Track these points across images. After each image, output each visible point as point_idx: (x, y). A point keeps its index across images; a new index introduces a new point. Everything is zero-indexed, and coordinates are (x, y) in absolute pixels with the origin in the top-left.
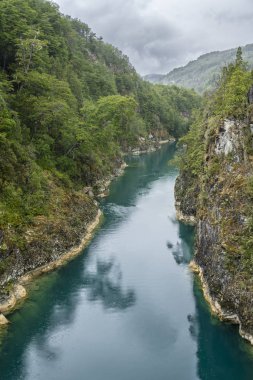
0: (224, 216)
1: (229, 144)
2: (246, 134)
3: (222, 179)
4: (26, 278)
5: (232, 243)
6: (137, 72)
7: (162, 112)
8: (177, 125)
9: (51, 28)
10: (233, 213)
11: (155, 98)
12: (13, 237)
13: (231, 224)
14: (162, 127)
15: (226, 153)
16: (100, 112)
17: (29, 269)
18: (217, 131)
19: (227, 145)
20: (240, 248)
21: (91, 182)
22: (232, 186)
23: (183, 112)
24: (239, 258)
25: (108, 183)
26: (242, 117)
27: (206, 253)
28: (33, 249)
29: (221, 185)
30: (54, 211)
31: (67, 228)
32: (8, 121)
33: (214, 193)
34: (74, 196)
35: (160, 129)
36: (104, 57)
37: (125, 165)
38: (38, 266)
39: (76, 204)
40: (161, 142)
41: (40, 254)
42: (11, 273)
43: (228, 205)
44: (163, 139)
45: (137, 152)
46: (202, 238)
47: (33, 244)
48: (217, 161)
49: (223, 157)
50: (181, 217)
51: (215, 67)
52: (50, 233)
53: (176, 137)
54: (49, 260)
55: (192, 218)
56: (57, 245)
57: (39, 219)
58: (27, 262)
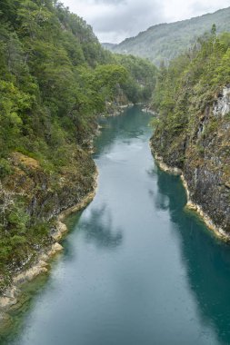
1: (226, 106)
3: (220, 135)
4: (61, 216)
8: (134, 91)
14: (122, 93)
15: (223, 114)
16: (97, 79)
17: (63, 209)
18: (215, 96)
19: (224, 107)
23: (139, 79)
27: (204, 193)
28: (65, 193)
29: (220, 140)
31: (83, 177)
32: (32, 85)
33: (213, 146)
35: (120, 95)
36: (71, 26)
37: (99, 127)
38: (69, 207)
39: (80, 158)
40: (122, 107)
41: (70, 198)
42: (52, 212)
44: (123, 104)
46: (199, 182)
47: (65, 189)
48: (215, 120)
49: (220, 118)
50: (166, 169)
51: (163, 38)
52: (74, 181)
53: (134, 103)
54: (76, 202)
55: (176, 169)
56: (80, 190)
57: (64, 169)
58: (61, 203)
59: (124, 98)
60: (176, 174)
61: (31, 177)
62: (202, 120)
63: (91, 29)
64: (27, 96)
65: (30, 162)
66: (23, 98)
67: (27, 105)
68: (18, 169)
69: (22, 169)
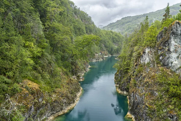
0: (146, 91)
1: (147, 59)
2: (156, 55)
3: (144, 74)
4: (51, 118)
5: (151, 104)
6: (95, 24)
7: (105, 43)
8: (112, 49)
9: (60, 3)
10: (151, 90)
11: (103, 36)
12: (47, 98)
13: (150, 95)
14: (105, 50)
15: (146, 63)
17: (53, 113)
18: (142, 53)
19: (146, 59)
20: (155, 106)
21: (76, 74)
22: (150, 78)
23: (115, 43)
24: (155, 111)
25: (83, 74)
26: (154, 47)
27: (136, 109)
28: (55, 104)
29: (144, 77)
30: (63, 86)
31: (69, 95)
32: (45, 44)
33: (141, 81)
34: (71, 80)
37: (90, 66)
38: (57, 112)
39: (71, 83)
40: (105, 57)
41: (58, 106)
42: (45, 115)
43: (148, 86)
44: (106, 55)
45: (94, 61)
46: (134, 102)
47: (55, 101)
48: (141, 66)
49: (144, 65)
50: (120, 92)
51: (129, 23)
52: (62, 97)
53: (111, 55)
54: (62, 109)
55: (125, 93)
56: (65, 102)
57: (58, 90)
58: (52, 110)
59: (106, 52)
60: (125, 95)
61: (32, 94)
62: (136, 65)
63: (91, 18)
64: (39, 49)
65: (34, 85)
66: (37, 50)
67: (39, 54)
68: (25, 89)
69: (27, 89)
